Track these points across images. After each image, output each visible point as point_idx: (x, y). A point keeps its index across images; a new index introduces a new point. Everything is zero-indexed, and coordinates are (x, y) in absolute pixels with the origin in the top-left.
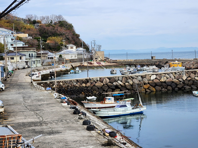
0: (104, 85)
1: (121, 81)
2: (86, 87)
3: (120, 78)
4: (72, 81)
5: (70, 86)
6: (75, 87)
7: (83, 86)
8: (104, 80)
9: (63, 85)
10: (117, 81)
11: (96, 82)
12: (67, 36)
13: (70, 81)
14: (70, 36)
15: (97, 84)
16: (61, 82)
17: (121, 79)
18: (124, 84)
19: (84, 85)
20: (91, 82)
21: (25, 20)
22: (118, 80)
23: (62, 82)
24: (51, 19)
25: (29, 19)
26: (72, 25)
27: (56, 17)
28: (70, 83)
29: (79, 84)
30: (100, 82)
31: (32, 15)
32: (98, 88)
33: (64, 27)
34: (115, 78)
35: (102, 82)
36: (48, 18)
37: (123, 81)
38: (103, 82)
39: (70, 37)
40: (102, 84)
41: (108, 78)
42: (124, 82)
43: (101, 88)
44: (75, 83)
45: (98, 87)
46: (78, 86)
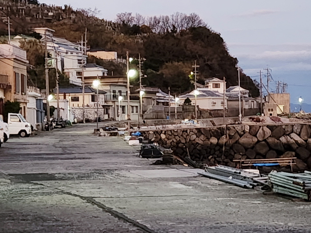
0: (259, 141)
1: (299, 135)
2: (218, 144)
3: (295, 128)
4: (186, 131)
5: (183, 141)
6: (193, 144)
7: (211, 143)
8: (261, 131)
9: (166, 140)
10: (288, 135)
11: (241, 136)
12: (208, 60)
13: (183, 131)
14: (214, 61)
15: (243, 140)
16: (163, 132)
17: (299, 130)
18: (306, 141)
19: (214, 141)
20: (229, 135)
21: (114, 24)
22: (292, 132)
23: (165, 134)
24: (174, 23)
25: (124, 22)
26: (221, 36)
27: (185, 17)
28: (182, 136)
29: (202, 137)
30: (249, 136)
31: (130, 14)
32: (246, 149)
33: (203, 40)
34: (284, 127)
35: (255, 136)
36: (167, 20)
37: (303, 134)
38: (258, 135)
39: (214, 63)
40: (255, 140)
41: (268, 126)
42: (306, 137)
43: (253, 148)
44: (195, 136)
45: (246, 146)
46: (200, 142)
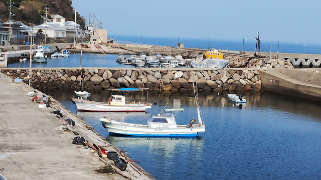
0: (104, 80)
1: (130, 77)
2: (76, 81)
5: (53, 78)
6: (59, 80)
7: (72, 80)
8: (105, 73)
9: (41, 76)
10: (123, 76)
11: (92, 76)
12: (52, 1)
13: (53, 71)
15: (93, 79)
16: (39, 71)
17: (130, 74)
18: (135, 81)
19: (74, 78)
20: (84, 75)
22: (126, 74)
28: (52, 74)
30: (98, 76)
34: (121, 71)
37: (133, 76)
38: (103, 76)
39: (57, 3)
40: (101, 79)
41: (110, 70)
43: (99, 84)
44: (61, 75)
45: (95, 83)
46: (65, 79)
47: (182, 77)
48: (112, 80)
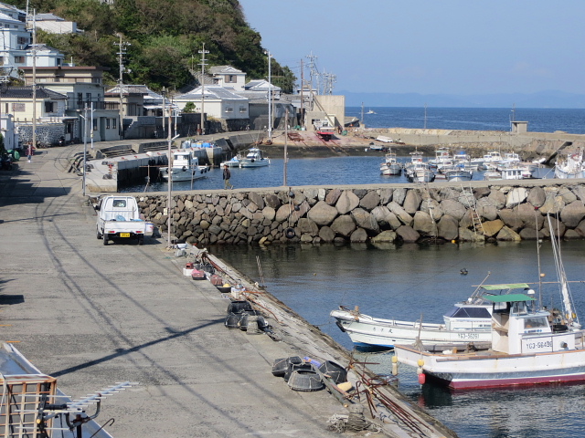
0: (339, 215)
1: (402, 205)
2: (275, 219)
3: (398, 196)
4: (226, 197)
5: (221, 213)
6: (236, 217)
7: (265, 217)
8: (343, 197)
9: (194, 210)
10: (386, 205)
11: (311, 206)
13: (221, 197)
15: (314, 212)
16: (189, 198)
17: (401, 198)
18: (413, 215)
19: (269, 212)
20: (294, 205)
22: (391, 200)
23: (192, 200)
28: (219, 204)
29: (252, 207)
30: (325, 206)
32: (320, 227)
34: (378, 192)
35: (334, 205)
37: (408, 204)
38: (338, 205)
39: (226, 40)
40: (334, 212)
41: (354, 192)
42: (413, 209)
43: (330, 225)
44: (239, 205)
45: (320, 222)
46: (248, 214)
47: (525, 201)
48: (359, 214)
